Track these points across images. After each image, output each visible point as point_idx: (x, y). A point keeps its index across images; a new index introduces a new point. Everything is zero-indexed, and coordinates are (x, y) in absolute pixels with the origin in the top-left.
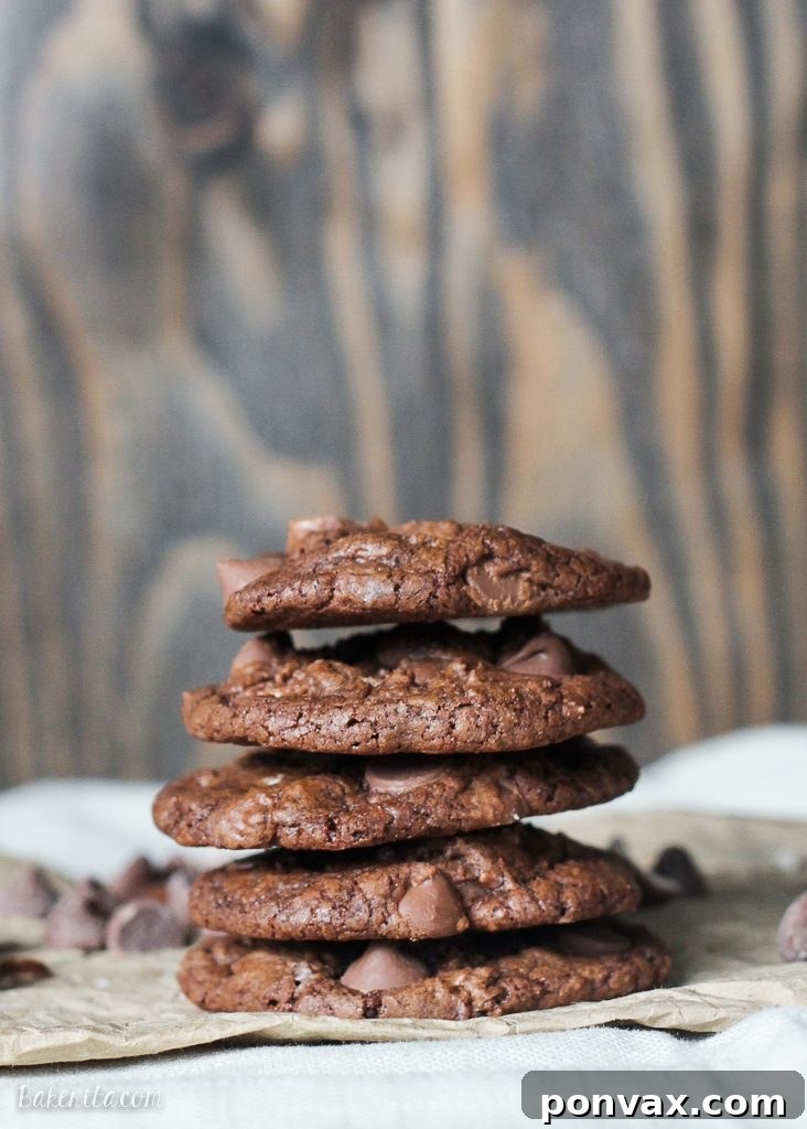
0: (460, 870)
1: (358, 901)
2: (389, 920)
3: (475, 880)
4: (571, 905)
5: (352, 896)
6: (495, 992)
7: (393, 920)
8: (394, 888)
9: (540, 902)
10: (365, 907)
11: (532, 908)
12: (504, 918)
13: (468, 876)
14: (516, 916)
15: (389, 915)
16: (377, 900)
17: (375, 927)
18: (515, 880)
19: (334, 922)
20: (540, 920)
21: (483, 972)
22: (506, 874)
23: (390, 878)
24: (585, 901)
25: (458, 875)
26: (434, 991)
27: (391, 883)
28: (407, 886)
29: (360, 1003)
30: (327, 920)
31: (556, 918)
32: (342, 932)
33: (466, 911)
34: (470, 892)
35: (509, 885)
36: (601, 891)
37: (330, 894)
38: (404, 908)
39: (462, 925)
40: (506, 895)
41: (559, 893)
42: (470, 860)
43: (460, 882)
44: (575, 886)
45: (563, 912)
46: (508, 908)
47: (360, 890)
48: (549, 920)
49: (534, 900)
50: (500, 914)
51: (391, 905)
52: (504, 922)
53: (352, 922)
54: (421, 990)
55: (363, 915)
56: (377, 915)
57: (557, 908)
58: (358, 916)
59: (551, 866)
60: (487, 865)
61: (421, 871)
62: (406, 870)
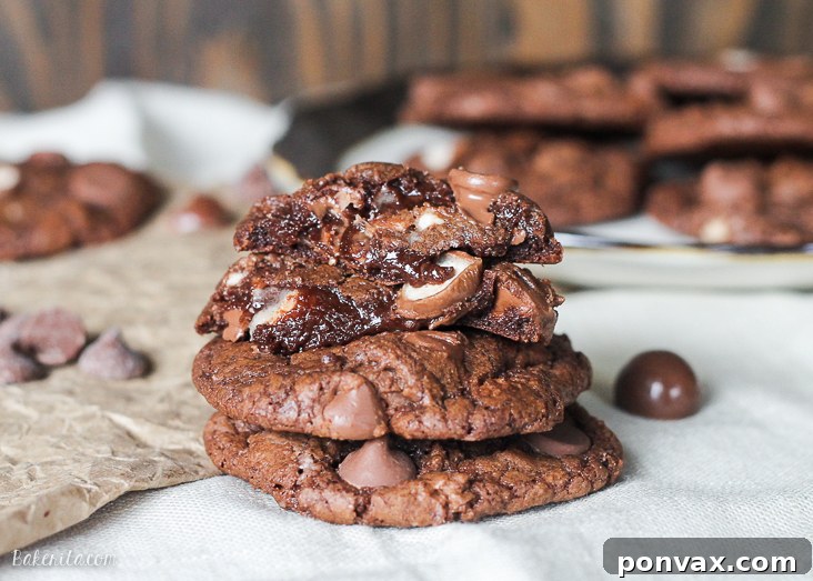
0: (388, 382)
1: (290, 403)
2: (313, 420)
3: (400, 392)
4: (478, 422)
5: (288, 395)
6: (469, 497)
7: (318, 421)
8: (324, 394)
9: (450, 422)
10: (295, 407)
11: (440, 425)
12: (417, 430)
13: (393, 389)
14: (426, 431)
15: (315, 416)
16: (307, 402)
17: (301, 425)
18: (433, 397)
19: (269, 416)
20: (446, 437)
22: (426, 391)
23: (321, 384)
24: (492, 424)
25: (384, 386)
26: (416, 493)
27: (321, 389)
28: (335, 393)
29: (350, 500)
30: (264, 414)
31: (462, 436)
32: (275, 425)
33: (387, 420)
34: (394, 401)
35: (427, 401)
36: (511, 415)
37: (270, 390)
38: (328, 412)
39: (379, 432)
40: (422, 409)
41: (470, 414)
42: (399, 375)
43: (386, 393)
44: (487, 408)
45: (469, 431)
46: (420, 422)
47: (295, 391)
48: (456, 437)
49: (444, 419)
50: (413, 427)
51: (317, 408)
52: (416, 434)
53: (283, 418)
54: (406, 492)
55: (293, 415)
56: (304, 416)
57: (463, 428)
58: (288, 414)
59: (481, 382)
60: (412, 380)
61: (349, 381)
62: (336, 378)
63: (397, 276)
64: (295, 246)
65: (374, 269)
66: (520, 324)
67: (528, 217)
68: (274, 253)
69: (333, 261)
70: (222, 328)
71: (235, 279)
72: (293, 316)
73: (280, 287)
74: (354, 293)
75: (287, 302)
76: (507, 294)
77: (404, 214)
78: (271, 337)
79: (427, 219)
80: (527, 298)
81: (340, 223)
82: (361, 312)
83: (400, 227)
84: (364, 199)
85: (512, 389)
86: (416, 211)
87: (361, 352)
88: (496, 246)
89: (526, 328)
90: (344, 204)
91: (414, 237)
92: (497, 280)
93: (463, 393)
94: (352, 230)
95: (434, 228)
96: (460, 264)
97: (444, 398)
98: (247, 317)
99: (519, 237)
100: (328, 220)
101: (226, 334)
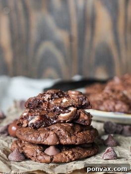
1: (39, 138)
2: (44, 141)
3: (62, 135)
4: (78, 140)
5: (38, 136)
6: (73, 156)
8: (46, 136)
13: (60, 134)
14: (68, 142)
16: (43, 137)
17: (42, 142)
18: (69, 136)
20: (72, 143)
21: (71, 152)
22: (67, 135)
24: (81, 141)
25: (58, 134)
26: (63, 155)
27: (46, 134)
28: (48, 135)
29: (49, 157)
30: (34, 140)
32: (36, 142)
33: (59, 141)
34: (61, 137)
35: (67, 137)
36: (85, 139)
37: (35, 135)
38: (47, 139)
39: (58, 143)
40: (66, 138)
41: (76, 139)
42: (61, 131)
44: (80, 138)
45: (76, 142)
47: (40, 135)
48: (74, 144)
49: (71, 140)
50: (65, 142)
51: (45, 139)
53: (38, 141)
55: (40, 140)
56: (42, 140)
58: (39, 140)
59: (78, 133)
60: (64, 132)
61: (51, 133)
62: (48, 132)
63: (59, 112)
64: (37, 107)
65: (54, 110)
66: (85, 121)
67: (85, 99)
68: (33, 109)
69: (45, 109)
70: (22, 124)
71: (25, 114)
72: (38, 121)
73: (35, 115)
74: (50, 116)
75: (37, 118)
76: (82, 115)
77: (60, 99)
78: (33, 125)
79: (65, 100)
80: (86, 116)
81: (46, 102)
82: (52, 120)
83: (59, 102)
84: (51, 96)
85: (84, 134)
86: (62, 99)
87: (53, 127)
88: (79, 105)
89: (86, 122)
90: (47, 98)
91: (62, 104)
92: (80, 112)
93: (74, 135)
94: (49, 103)
95: (66, 102)
96: (72, 109)
97: (71, 136)
98: (28, 122)
99: (84, 103)
100: (44, 101)
101: (23, 126)
